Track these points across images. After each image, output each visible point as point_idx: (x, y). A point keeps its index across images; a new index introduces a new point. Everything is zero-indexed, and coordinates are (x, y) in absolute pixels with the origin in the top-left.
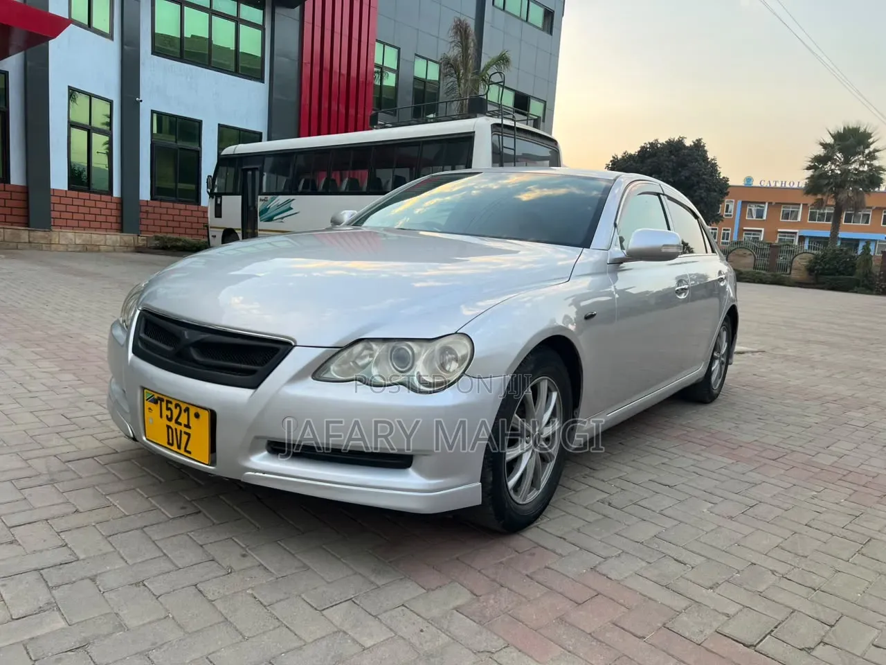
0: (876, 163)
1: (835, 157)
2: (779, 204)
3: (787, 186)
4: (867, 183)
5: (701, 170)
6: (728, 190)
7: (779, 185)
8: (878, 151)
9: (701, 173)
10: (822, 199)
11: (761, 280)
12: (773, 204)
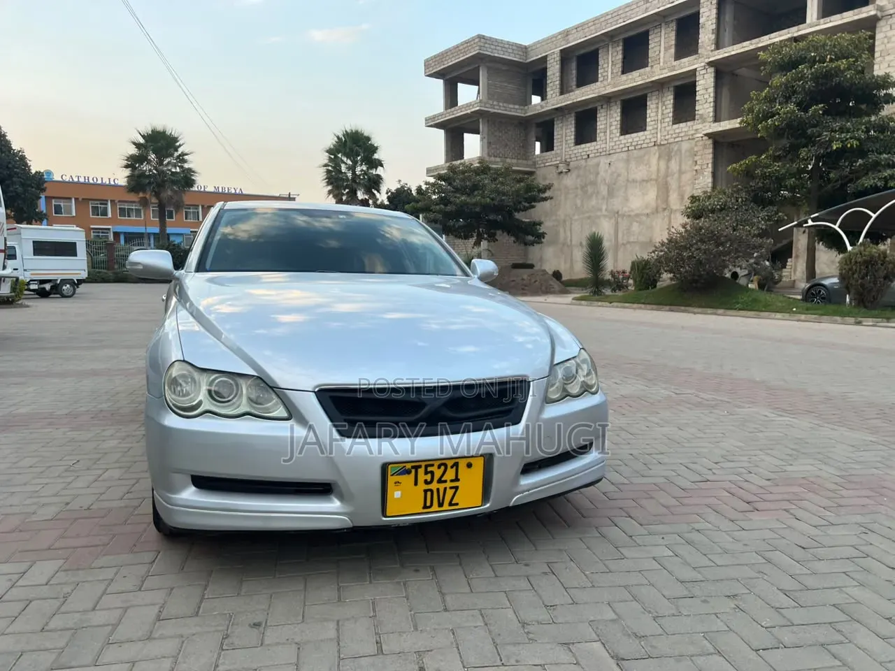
0: (186, 166)
1: (149, 158)
2: (86, 200)
3: (91, 181)
4: (183, 183)
5: (10, 163)
6: (45, 185)
7: (82, 180)
8: (186, 154)
9: (10, 166)
10: (145, 197)
11: (103, 279)
12: (80, 199)
